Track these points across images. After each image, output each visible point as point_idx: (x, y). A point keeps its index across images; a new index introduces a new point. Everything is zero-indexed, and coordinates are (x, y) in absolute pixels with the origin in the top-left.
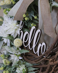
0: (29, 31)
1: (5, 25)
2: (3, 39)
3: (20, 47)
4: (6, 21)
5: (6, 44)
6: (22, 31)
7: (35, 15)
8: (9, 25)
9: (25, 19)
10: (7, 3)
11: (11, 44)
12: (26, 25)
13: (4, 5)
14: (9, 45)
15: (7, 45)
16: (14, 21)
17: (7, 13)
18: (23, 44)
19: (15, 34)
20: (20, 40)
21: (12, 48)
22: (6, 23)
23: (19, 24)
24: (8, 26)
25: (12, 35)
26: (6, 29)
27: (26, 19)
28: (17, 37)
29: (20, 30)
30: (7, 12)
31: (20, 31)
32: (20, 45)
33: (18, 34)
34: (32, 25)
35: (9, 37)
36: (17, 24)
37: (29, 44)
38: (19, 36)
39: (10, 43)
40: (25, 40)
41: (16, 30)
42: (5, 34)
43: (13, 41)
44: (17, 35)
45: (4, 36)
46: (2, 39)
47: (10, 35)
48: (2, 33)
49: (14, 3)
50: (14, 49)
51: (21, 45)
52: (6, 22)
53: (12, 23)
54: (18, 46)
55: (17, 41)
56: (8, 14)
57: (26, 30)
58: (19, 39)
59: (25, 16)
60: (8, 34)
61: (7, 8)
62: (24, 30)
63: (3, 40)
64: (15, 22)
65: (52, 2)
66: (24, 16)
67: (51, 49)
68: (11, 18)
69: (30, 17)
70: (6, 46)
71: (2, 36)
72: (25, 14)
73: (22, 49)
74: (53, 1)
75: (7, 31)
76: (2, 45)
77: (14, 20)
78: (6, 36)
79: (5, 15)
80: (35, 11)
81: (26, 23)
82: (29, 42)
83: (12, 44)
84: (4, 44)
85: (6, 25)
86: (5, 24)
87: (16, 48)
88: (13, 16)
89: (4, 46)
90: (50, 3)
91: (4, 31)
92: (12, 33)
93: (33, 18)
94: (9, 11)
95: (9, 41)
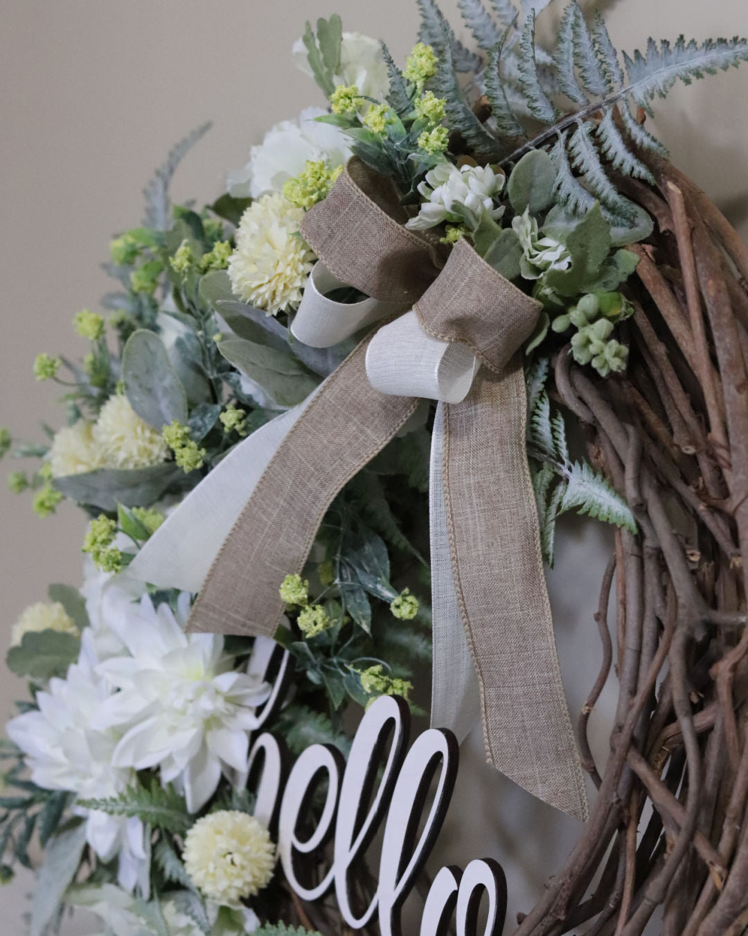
0: (339, 743)
1: (96, 679)
2: (80, 811)
3: (249, 901)
4: (107, 631)
5: (110, 869)
6: (267, 740)
7: (396, 583)
8: (141, 677)
9: (304, 621)
10: (122, 455)
11: (156, 870)
12: (313, 676)
13: (94, 473)
14: (134, 874)
15: (114, 881)
16: (196, 637)
17: (123, 561)
18: (278, 869)
19: (198, 764)
20: (255, 827)
21: (170, 908)
22: (105, 656)
23: (241, 663)
24: (127, 685)
25: (167, 776)
26: (105, 714)
27: (312, 622)
28: (221, 797)
29: (256, 723)
30: (122, 542)
31: (254, 735)
32: (254, 876)
33: (233, 771)
34: (367, 680)
35: (138, 797)
36: (219, 670)
37: (338, 872)
38: (240, 788)
39: (145, 856)
40: (304, 831)
41: (212, 723)
42: (97, 769)
43: (184, 836)
44: (223, 782)
45: (87, 788)
46: (68, 814)
47: (148, 777)
48: (67, 753)
49: (188, 458)
50: (184, 921)
51: (265, 877)
52: (108, 644)
53: (168, 658)
54: (234, 895)
55: (223, 843)
56: (128, 573)
57: (310, 726)
58: (240, 817)
59: (303, 594)
60: (128, 762)
61: (123, 510)
62: (290, 725)
63: (78, 821)
64: (206, 644)
65: (565, 471)
66: (292, 591)
67: (548, 920)
68: (164, 607)
69: (350, 605)
70: (108, 888)
71: (67, 784)
72: (304, 575)
73: (274, 922)
74: (572, 459)
75: (118, 732)
76: (68, 878)
77: (189, 629)
78: (110, 792)
79: (105, 576)
80: (401, 541)
81: (317, 660)
82: (343, 854)
83: (170, 866)
84: (85, 872)
85: (110, 671)
86: (100, 669)
87: (213, 915)
88: (177, 592)
89: (90, 893)
90: (546, 476)
91: (93, 739)
92: (170, 760)
93: (380, 608)
94: (143, 533)
95: (137, 842)
